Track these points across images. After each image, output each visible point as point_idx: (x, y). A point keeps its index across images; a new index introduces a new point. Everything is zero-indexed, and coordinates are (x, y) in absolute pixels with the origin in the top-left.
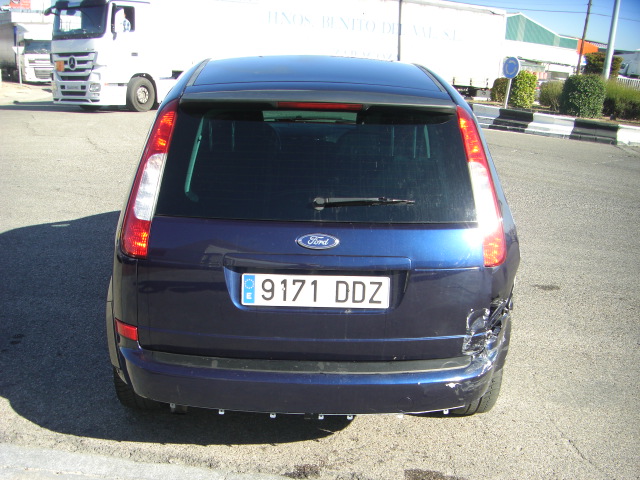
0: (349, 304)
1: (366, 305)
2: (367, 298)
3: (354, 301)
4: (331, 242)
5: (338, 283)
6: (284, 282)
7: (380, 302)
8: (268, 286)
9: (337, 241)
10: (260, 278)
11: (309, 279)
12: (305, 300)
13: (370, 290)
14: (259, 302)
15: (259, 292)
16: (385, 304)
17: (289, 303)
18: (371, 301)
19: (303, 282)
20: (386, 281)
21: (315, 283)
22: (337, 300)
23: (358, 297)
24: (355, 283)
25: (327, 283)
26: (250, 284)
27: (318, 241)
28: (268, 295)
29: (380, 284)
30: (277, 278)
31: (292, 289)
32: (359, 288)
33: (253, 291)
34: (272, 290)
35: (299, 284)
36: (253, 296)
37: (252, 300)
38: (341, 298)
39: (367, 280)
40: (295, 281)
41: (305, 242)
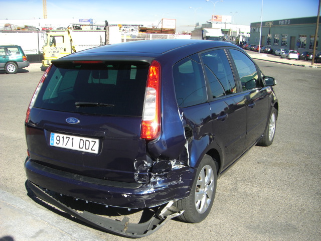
0: (83, 150)
1: (89, 151)
2: (90, 148)
3: (85, 149)
4: (77, 121)
5: (81, 140)
6: (63, 137)
7: (94, 150)
8: (58, 139)
9: (79, 121)
10: (56, 135)
11: (71, 137)
12: (69, 146)
13: (92, 144)
14: (55, 145)
15: (55, 141)
16: (96, 152)
17: (64, 146)
18: (92, 150)
20: (97, 141)
21: (73, 139)
22: (80, 148)
23: (87, 148)
24: (86, 141)
25: (77, 139)
26: (53, 137)
27: (72, 121)
28: (58, 142)
29: (95, 142)
30: (61, 135)
31: (66, 140)
32: (87, 142)
33: (53, 140)
34: (59, 141)
35: (68, 139)
37: (53, 144)
38: (81, 147)
39: (90, 140)
40: (67, 137)
41: (68, 120)
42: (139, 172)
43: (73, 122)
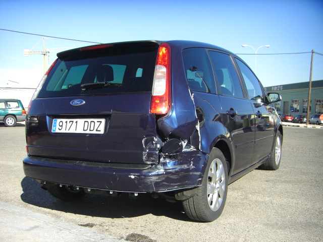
0: (88, 132)
1: (95, 132)
2: (95, 129)
3: (90, 130)
4: (82, 102)
5: (85, 122)
6: (66, 122)
7: (100, 131)
8: (61, 124)
9: (84, 102)
10: (59, 120)
11: (75, 120)
12: (72, 131)
13: (97, 124)
14: (57, 131)
15: (58, 126)
16: (102, 132)
17: (67, 131)
18: (97, 130)
19: (73, 122)
20: (103, 121)
21: (77, 122)
22: (84, 130)
23: (92, 129)
24: (91, 122)
25: (81, 121)
26: (55, 123)
27: (77, 102)
28: (60, 128)
29: (101, 122)
30: (64, 120)
31: (69, 125)
32: (93, 123)
33: (55, 126)
34: (62, 126)
35: (71, 123)
36: (55, 129)
37: (55, 130)
38: (86, 129)
39: (96, 120)
40: (70, 121)
41: (72, 103)
42: (148, 151)
43: (78, 104)
